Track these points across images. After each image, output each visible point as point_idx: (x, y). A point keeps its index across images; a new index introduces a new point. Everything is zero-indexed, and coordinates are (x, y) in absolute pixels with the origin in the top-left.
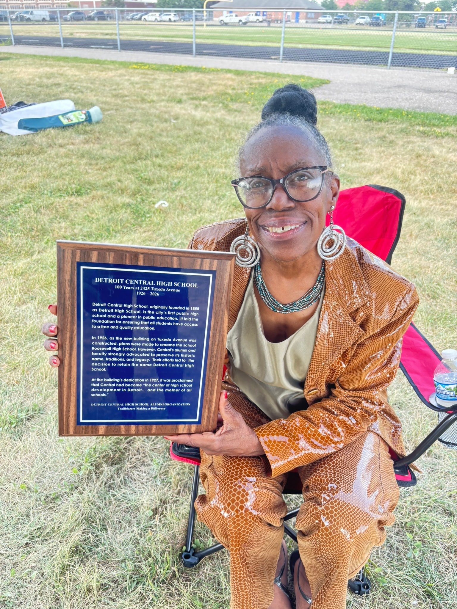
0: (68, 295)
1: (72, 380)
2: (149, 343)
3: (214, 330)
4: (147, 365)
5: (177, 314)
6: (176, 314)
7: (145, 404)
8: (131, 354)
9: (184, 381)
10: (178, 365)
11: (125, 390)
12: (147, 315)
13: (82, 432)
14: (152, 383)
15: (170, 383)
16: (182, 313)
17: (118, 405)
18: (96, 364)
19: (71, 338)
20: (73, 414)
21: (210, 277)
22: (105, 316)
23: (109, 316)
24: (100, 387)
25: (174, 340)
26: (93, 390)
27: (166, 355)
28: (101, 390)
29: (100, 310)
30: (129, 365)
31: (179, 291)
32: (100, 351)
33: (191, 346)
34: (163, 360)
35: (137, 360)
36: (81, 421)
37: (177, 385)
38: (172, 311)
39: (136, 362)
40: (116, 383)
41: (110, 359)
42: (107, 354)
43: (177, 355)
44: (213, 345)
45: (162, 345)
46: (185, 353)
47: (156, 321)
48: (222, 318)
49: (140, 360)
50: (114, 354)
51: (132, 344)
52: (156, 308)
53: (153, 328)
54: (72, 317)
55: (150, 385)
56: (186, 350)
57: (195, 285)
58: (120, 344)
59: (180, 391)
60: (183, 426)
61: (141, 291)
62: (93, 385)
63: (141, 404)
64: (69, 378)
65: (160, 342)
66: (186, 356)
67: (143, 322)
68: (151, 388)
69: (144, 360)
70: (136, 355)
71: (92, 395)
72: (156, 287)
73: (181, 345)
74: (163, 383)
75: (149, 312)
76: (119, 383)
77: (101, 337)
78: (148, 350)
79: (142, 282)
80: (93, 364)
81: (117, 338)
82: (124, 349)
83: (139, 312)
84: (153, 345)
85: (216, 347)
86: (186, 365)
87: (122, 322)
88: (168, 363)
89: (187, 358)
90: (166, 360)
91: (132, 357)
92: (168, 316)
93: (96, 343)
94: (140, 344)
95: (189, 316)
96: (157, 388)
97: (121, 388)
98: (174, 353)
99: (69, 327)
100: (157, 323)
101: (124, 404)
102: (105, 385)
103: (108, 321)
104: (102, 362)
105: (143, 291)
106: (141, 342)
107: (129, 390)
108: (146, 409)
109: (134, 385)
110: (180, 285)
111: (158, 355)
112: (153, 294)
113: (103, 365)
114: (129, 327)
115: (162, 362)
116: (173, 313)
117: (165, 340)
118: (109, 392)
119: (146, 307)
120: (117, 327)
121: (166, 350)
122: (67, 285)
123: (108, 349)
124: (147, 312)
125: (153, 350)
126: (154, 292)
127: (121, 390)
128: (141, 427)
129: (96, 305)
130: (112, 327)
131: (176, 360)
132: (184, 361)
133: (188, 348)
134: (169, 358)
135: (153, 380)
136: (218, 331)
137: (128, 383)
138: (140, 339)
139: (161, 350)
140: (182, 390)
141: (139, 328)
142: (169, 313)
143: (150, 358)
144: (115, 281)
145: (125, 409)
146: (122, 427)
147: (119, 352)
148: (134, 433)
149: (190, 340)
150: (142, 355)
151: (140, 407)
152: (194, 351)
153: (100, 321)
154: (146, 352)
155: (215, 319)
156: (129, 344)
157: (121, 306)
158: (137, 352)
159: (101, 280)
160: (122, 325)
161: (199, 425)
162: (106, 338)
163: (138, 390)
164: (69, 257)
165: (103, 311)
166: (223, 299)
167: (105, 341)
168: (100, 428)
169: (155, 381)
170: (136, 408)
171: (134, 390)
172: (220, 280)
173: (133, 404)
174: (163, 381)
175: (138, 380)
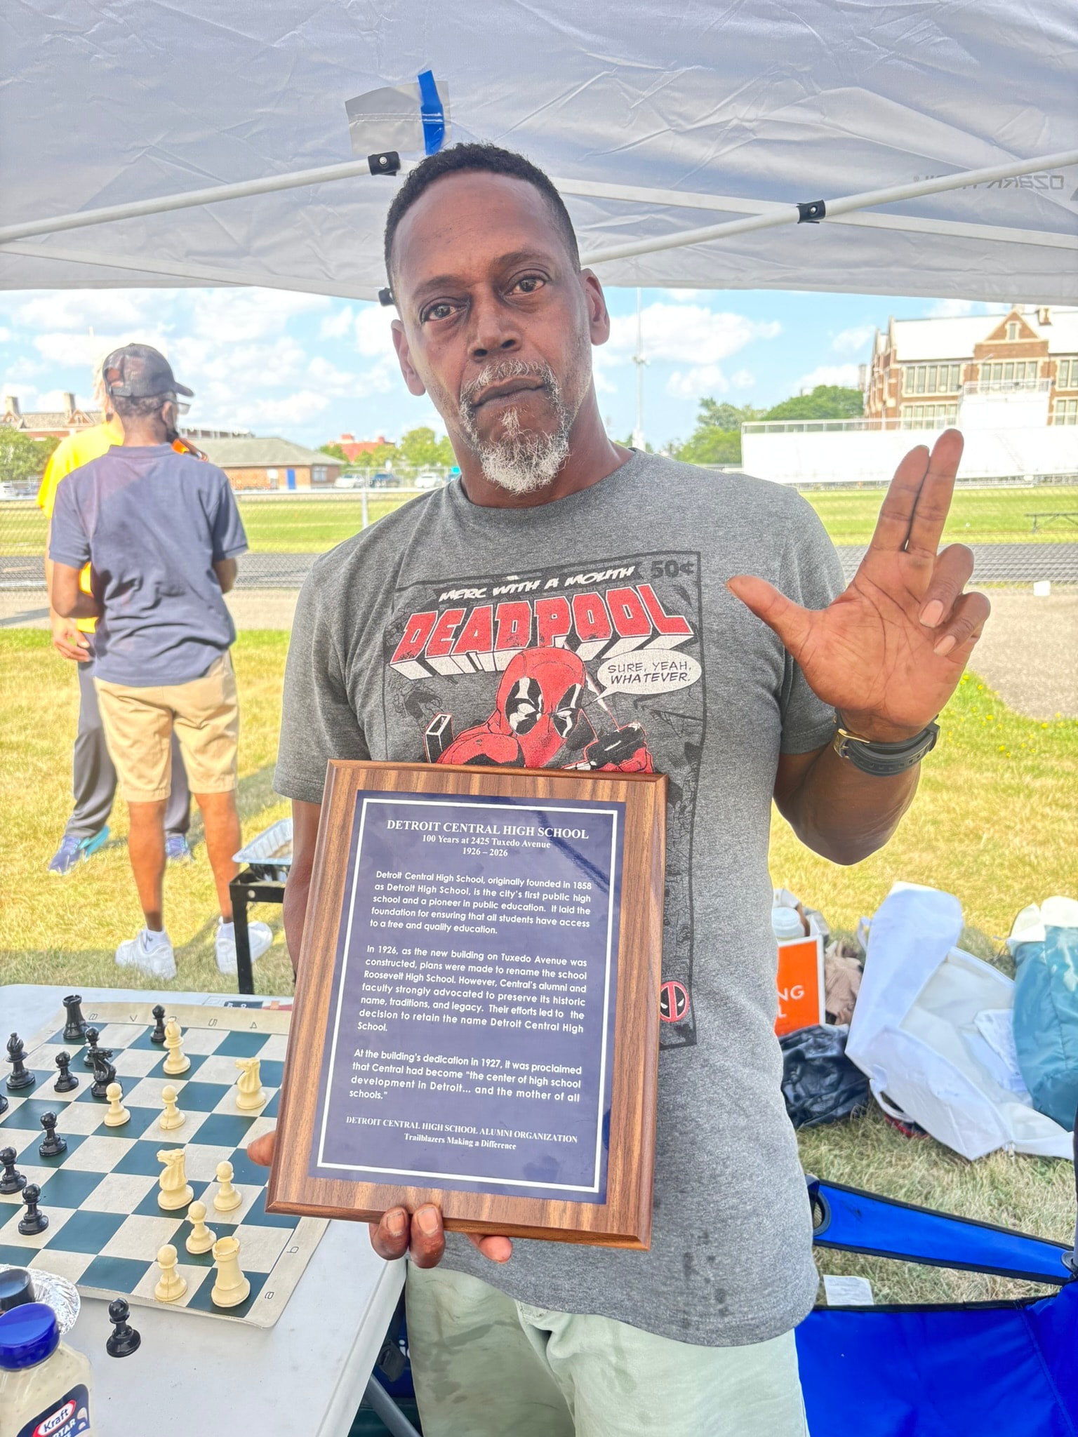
0: (332, 857)
1: (315, 1050)
2: (482, 964)
3: (627, 938)
4: (477, 1021)
5: (545, 897)
6: (541, 896)
7: (467, 1130)
8: (444, 992)
9: (560, 1069)
10: (546, 1026)
11: (423, 1085)
12: (481, 899)
13: (318, 1197)
14: (486, 1071)
15: (529, 1073)
16: (555, 897)
17: (407, 1124)
18: (368, 1014)
19: (327, 949)
20: (304, 1144)
21: (612, 816)
22: (398, 900)
23: (406, 901)
24: (369, 1074)
25: (538, 959)
26: (355, 1080)
27: (520, 998)
28: (372, 1082)
29: (390, 887)
30: (437, 1018)
31: (548, 846)
32: (380, 982)
33: (575, 976)
35: (456, 1007)
36: (320, 1164)
37: (545, 1081)
38: (534, 890)
39: (452, 1013)
40: (404, 1063)
41: (399, 1003)
42: (394, 990)
43: (543, 999)
44: (627, 978)
45: (511, 971)
46: (563, 994)
47: (500, 912)
48: (644, 910)
49: (463, 1008)
50: (408, 991)
51: (448, 967)
52: (500, 884)
53: (493, 930)
54: (335, 901)
55: (481, 1077)
56: (564, 988)
57: (582, 834)
58: (423, 966)
60: (560, 1203)
61: (472, 846)
62: (356, 1066)
63: (459, 1129)
64: (310, 1045)
65: (506, 965)
66: (565, 1001)
67: (472, 916)
68: (485, 1084)
69: (470, 1008)
70: (454, 994)
71: (352, 1094)
72: (502, 837)
73: (553, 974)
74: (510, 1072)
75: (486, 892)
76: (412, 1066)
77: (385, 948)
78: (479, 982)
79: (475, 828)
80: (363, 1013)
81: (417, 951)
82: (430, 979)
83: (466, 892)
84: (490, 970)
85: (634, 982)
86: (565, 1027)
88: (523, 1018)
89: (567, 1009)
90: (519, 1010)
91: (444, 999)
92: (525, 901)
93: (375, 963)
94: (463, 968)
95: (572, 903)
96: (496, 1085)
97: (416, 1078)
98: (538, 993)
99: (324, 924)
100: (502, 919)
101: (420, 1125)
102: (381, 1069)
103: (402, 912)
104: (382, 1008)
105: (476, 846)
106: (467, 962)
107: (433, 1086)
108: (469, 1143)
109: (447, 1074)
110: (551, 833)
111: (501, 997)
112: (496, 852)
113: (382, 1015)
114: (443, 927)
115: (510, 1017)
116: (536, 896)
117: (517, 959)
118: (389, 1088)
119: (481, 880)
120: (419, 926)
121: (518, 984)
122: (335, 836)
123: (396, 976)
124: (481, 892)
125: (490, 983)
126: (499, 847)
127: (416, 1084)
128: (456, 1197)
129: (384, 875)
130: (410, 926)
131: (543, 1013)
132: (561, 1014)
133: (571, 982)
134: (526, 1005)
135: (488, 1061)
136: (637, 941)
137: (433, 1066)
138: (464, 955)
139: (509, 984)
140: (558, 1097)
141: (464, 929)
142: (528, 895)
143: (485, 1003)
144: (424, 826)
145: (421, 1138)
146: (411, 1191)
147: (420, 985)
149: (573, 963)
150: (467, 994)
151: (457, 1136)
152: (584, 989)
153: (387, 912)
154: (476, 988)
155: (628, 914)
156: (440, 967)
157: (431, 878)
158: (457, 987)
159: (396, 825)
160: (429, 920)
161: (602, 1207)
162: (394, 951)
163: (453, 1088)
164: (345, 781)
165: (395, 888)
166: (645, 866)
167: (391, 957)
168: (360, 1189)
169: (492, 1066)
170: (446, 1140)
171: (445, 1086)
172: (634, 823)
173: (440, 1127)
174: (511, 1066)
175: (455, 1060)
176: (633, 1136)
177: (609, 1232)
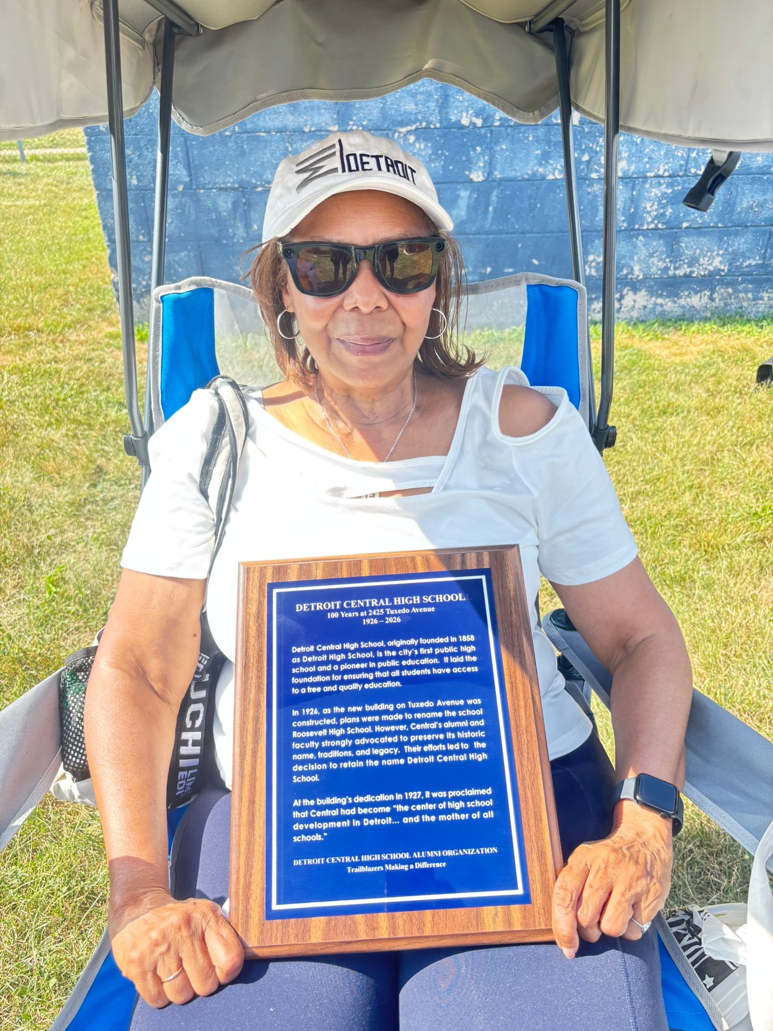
0: (252, 640)
1: (257, 806)
2: (393, 713)
3: (511, 678)
4: (396, 761)
5: (437, 651)
6: (434, 651)
7: (401, 856)
8: (364, 741)
9: (473, 792)
10: (454, 758)
11: (357, 823)
12: (384, 659)
13: (276, 938)
14: (410, 802)
15: (447, 799)
16: (446, 650)
17: (348, 859)
18: (300, 768)
19: (257, 719)
20: (258, 891)
21: (481, 580)
22: (313, 669)
23: (321, 669)
24: (309, 820)
25: (439, 703)
26: (296, 827)
27: (429, 737)
28: (312, 826)
29: (305, 659)
30: (361, 764)
31: (432, 609)
32: (307, 740)
33: (474, 713)
34: (426, 749)
35: (376, 752)
36: (275, 907)
37: (462, 804)
38: (426, 646)
39: (373, 757)
40: (339, 806)
41: (326, 755)
42: (320, 745)
43: (450, 735)
44: (516, 710)
45: (419, 716)
46: (465, 729)
47: (401, 668)
48: (520, 652)
49: (382, 752)
50: (333, 743)
51: (364, 719)
52: (398, 645)
53: (398, 684)
55: (406, 808)
56: (465, 724)
57: (460, 597)
58: (343, 721)
59: (470, 817)
60: (491, 909)
61: (370, 617)
62: (296, 814)
63: (394, 856)
64: (253, 802)
65: (413, 711)
66: (467, 735)
67: (378, 674)
68: (410, 814)
69: (388, 751)
70: (373, 741)
71: (296, 839)
72: (393, 607)
73: (454, 714)
74: (431, 800)
75: (388, 653)
76: (346, 807)
77: (308, 711)
78: (393, 728)
79: (370, 603)
80: (296, 768)
81: (336, 709)
82: (350, 731)
83: (370, 655)
84: (400, 717)
85: (522, 711)
86: (472, 756)
87: (342, 678)
88: (435, 754)
89: (470, 741)
90: (430, 747)
91: (365, 747)
92: (421, 657)
93: (301, 724)
94: (377, 718)
95: (460, 654)
96: (421, 813)
97: (351, 817)
98: (444, 731)
99: (253, 696)
100: (404, 673)
101: (360, 858)
102: (319, 814)
103: (318, 679)
104: (312, 762)
105: (374, 617)
106: (379, 713)
107: (366, 822)
108: (405, 867)
109: (377, 810)
110: (433, 599)
111: (413, 738)
112: (389, 620)
113: (312, 767)
114: (355, 686)
115: (423, 754)
116: (430, 651)
117: (422, 705)
118: (328, 830)
119: (381, 644)
120: (334, 688)
121: (426, 726)
122: (252, 623)
123: (320, 733)
124: (383, 654)
125: (402, 728)
126: (392, 616)
127: (351, 823)
128: (401, 917)
129: (299, 650)
130: (327, 689)
131: (451, 747)
132: (465, 746)
133: (470, 718)
134: (435, 742)
135: (411, 794)
137: (363, 805)
138: (376, 707)
139: (418, 727)
140: (475, 816)
141: (373, 686)
142: (423, 651)
143: (400, 745)
144: (327, 606)
145: (361, 869)
146: (360, 918)
147: (342, 737)
148: (386, 936)
149: (470, 702)
150: (384, 740)
151: (393, 862)
152: (482, 723)
153: (305, 680)
154: (391, 734)
156: (357, 720)
157: (339, 647)
158: (375, 735)
159: (304, 607)
160: (343, 682)
161: (529, 905)
162: (316, 712)
163: (384, 822)
164: (255, 578)
165: (310, 659)
166: (514, 616)
167: (315, 717)
168: (313, 924)
169: (415, 797)
170: (384, 868)
171: (377, 821)
172: (500, 584)
173: (377, 857)
174: (431, 795)
175: (382, 797)
176: (543, 840)
177: (538, 928)
